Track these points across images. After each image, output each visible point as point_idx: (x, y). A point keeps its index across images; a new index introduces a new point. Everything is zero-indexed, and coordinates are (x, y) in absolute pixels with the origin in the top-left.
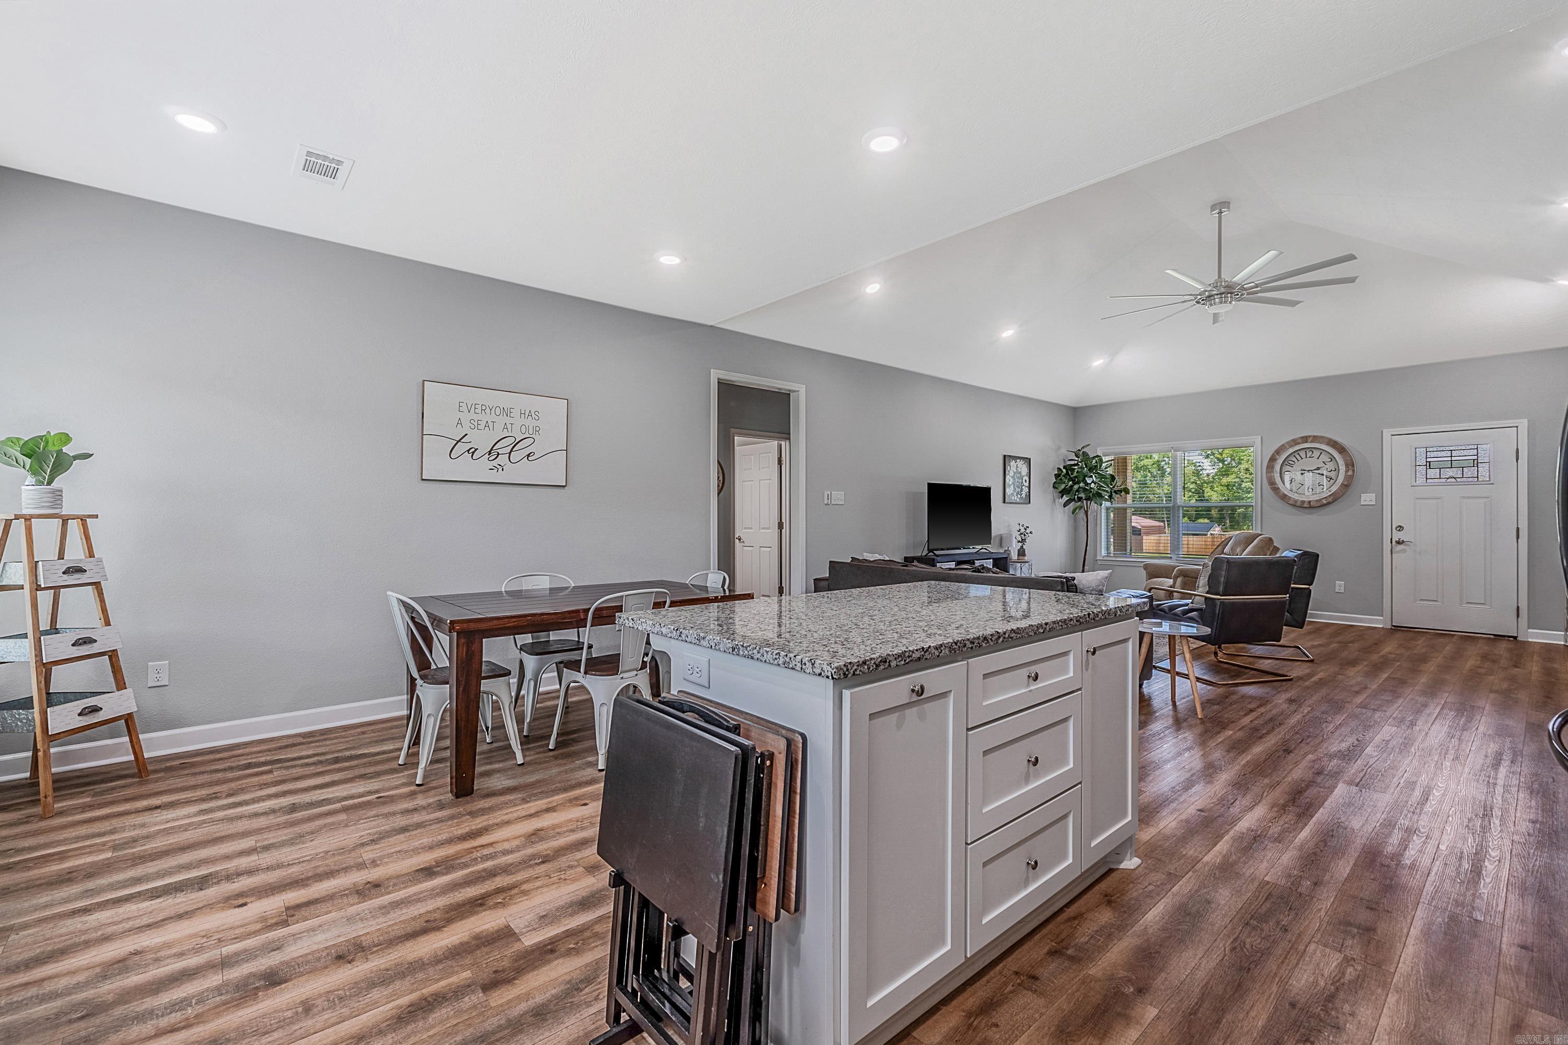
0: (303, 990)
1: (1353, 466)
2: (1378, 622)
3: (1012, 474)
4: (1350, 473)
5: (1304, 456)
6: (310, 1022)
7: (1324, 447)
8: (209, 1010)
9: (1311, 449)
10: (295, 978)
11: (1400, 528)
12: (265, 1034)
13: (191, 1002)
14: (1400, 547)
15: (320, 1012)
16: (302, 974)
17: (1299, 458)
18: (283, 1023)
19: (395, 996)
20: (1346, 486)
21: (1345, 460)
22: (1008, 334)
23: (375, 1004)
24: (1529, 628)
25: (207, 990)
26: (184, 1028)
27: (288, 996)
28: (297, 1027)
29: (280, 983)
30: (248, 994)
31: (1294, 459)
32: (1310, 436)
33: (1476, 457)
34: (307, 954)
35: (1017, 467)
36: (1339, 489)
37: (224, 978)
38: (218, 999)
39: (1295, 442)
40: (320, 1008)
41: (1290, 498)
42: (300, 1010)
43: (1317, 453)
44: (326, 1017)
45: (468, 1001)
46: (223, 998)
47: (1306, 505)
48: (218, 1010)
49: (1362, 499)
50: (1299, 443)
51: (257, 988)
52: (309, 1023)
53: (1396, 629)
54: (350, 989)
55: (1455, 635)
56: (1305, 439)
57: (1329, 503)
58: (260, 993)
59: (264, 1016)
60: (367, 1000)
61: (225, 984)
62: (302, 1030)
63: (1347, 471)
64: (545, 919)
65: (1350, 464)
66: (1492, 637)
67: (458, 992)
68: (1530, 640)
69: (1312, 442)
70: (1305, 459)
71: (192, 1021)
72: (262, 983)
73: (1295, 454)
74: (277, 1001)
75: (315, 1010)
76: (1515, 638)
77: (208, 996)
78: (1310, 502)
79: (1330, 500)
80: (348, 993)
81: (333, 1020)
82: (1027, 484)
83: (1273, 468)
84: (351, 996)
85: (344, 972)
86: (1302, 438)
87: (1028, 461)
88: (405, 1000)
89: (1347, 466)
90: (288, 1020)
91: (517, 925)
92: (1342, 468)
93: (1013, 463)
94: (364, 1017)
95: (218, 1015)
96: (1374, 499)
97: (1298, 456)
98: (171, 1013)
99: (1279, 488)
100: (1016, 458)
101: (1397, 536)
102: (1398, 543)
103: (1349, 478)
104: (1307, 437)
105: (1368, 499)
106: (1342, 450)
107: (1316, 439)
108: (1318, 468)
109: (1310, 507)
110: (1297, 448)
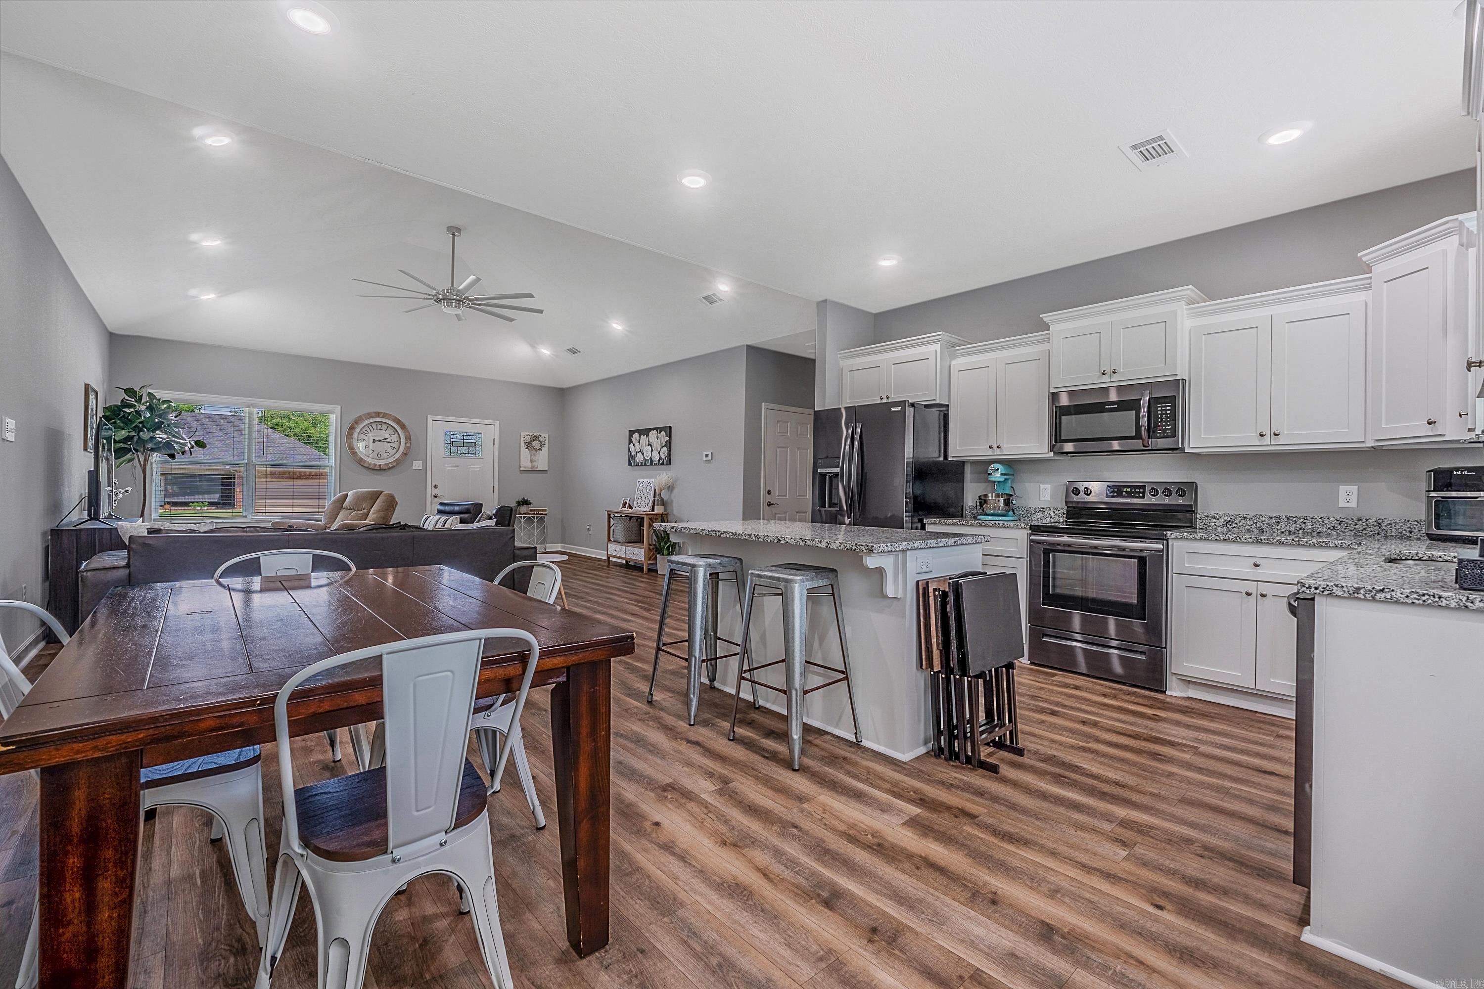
0: (1042, 905)
1: (410, 439)
4: (408, 445)
5: (375, 428)
6: (1063, 884)
7: (391, 423)
8: (1107, 954)
9: (382, 423)
10: (1034, 918)
11: (436, 487)
12: (1091, 902)
13: (1112, 974)
14: (436, 500)
15: (1052, 884)
16: (1028, 916)
18: (1076, 898)
19: (1009, 852)
20: (405, 454)
21: (405, 435)
23: (1023, 859)
25: (1093, 973)
26: (1132, 957)
27: (1054, 911)
28: (1072, 888)
29: (1048, 925)
30: (1072, 939)
31: (368, 430)
32: (382, 413)
34: (1006, 927)
36: (400, 457)
37: (1073, 970)
38: (1093, 957)
39: (370, 416)
40: (1049, 885)
41: (365, 461)
42: (1059, 896)
43: (385, 427)
44: (1052, 878)
45: (989, 820)
46: (1089, 953)
47: (377, 468)
48: (1102, 947)
49: (415, 465)
50: (373, 417)
51: (1063, 937)
52: (1065, 884)
54: (1021, 879)
57: (393, 467)
58: (1066, 931)
59: (1080, 913)
60: (1024, 865)
61: (1077, 963)
62: (1072, 884)
63: (406, 443)
64: (884, 808)
65: (408, 438)
67: (985, 827)
69: (383, 417)
70: (376, 431)
71: (1123, 957)
72: (1056, 937)
73: (365, 428)
74: (1062, 914)
75: (1053, 887)
77: (1097, 967)
78: (380, 465)
79: (394, 464)
80: (1026, 878)
81: (1052, 873)
83: (352, 434)
84: (1026, 875)
85: (1007, 891)
86: (376, 413)
88: (1011, 848)
89: (406, 439)
90: (1072, 897)
91: (897, 820)
92: (403, 441)
94: (1037, 860)
95: (1104, 943)
96: (421, 465)
97: (371, 428)
98: (1133, 980)
99: (357, 452)
101: (434, 492)
102: (435, 497)
103: (408, 449)
104: (379, 413)
105: (417, 465)
106: (403, 427)
107: (385, 415)
108: (385, 439)
109: (381, 470)
110: (371, 420)
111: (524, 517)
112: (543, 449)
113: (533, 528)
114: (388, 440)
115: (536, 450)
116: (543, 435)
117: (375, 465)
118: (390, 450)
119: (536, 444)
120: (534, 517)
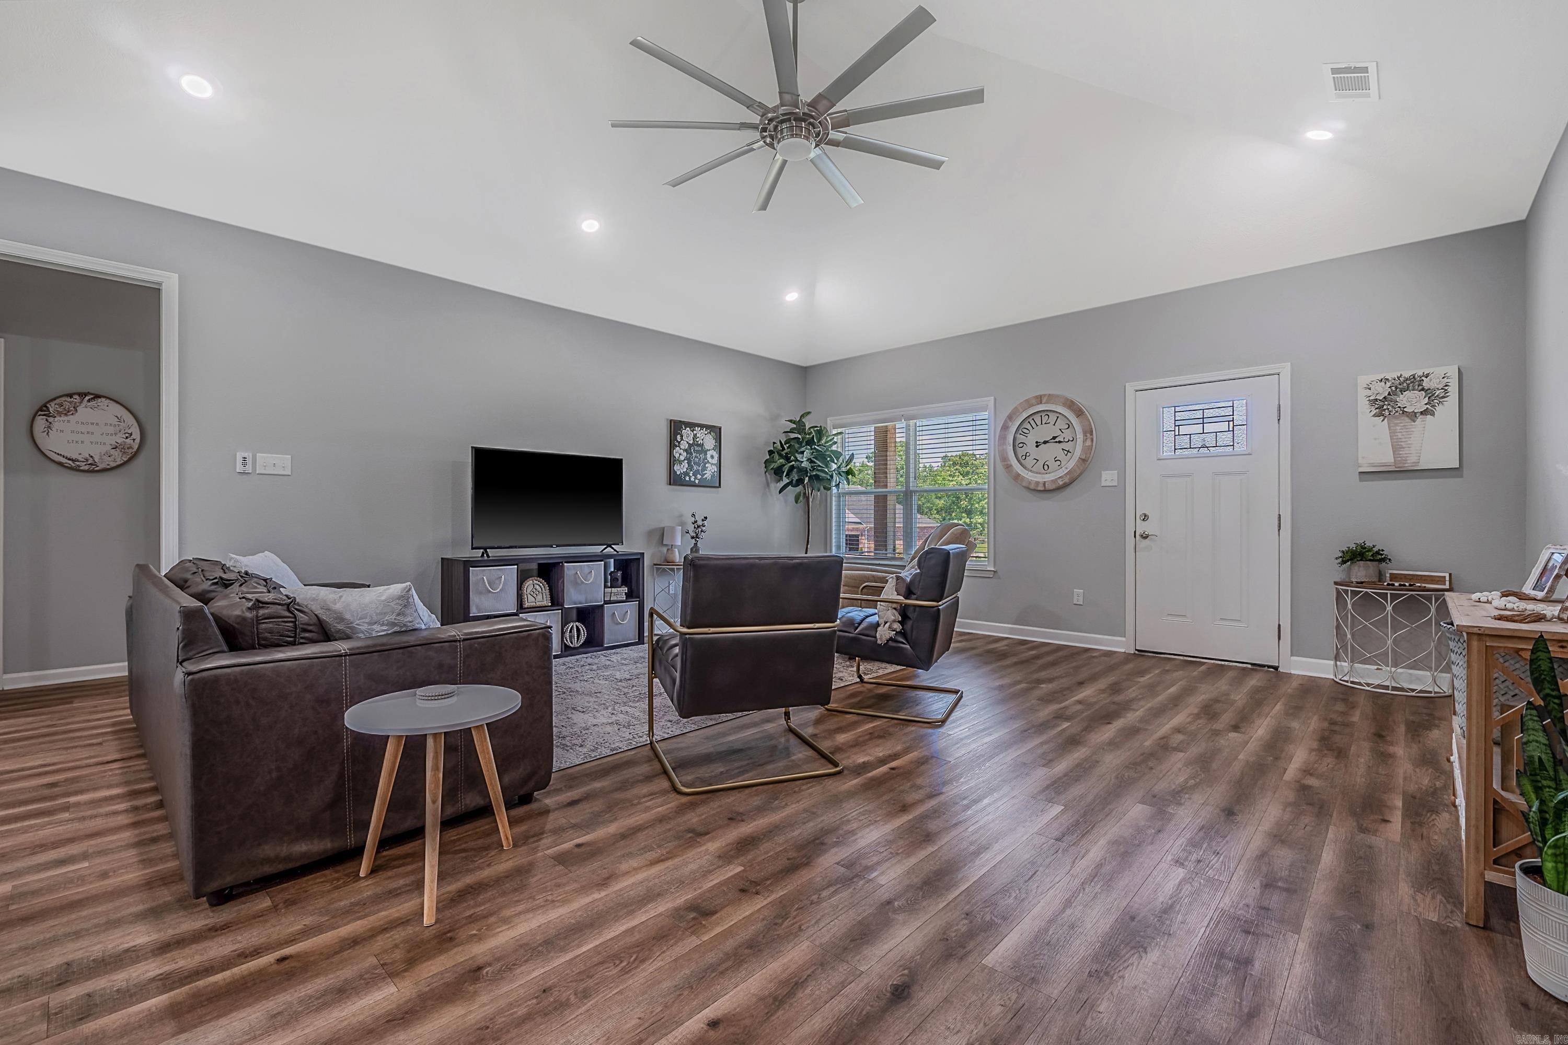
1: (1091, 433)
2: (1120, 645)
3: (684, 445)
4: (1088, 443)
5: (1039, 423)
7: (1060, 409)
9: (1047, 412)
11: (1145, 517)
14: (1146, 542)
17: (1034, 425)
20: (1085, 461)
21: (1083, 426)
22: (590, 226)
24: (1292, 655)
31: (1029, 427)
32: (1045, 395)
33: (1230, 418)
35: (695, 436)
36: (1076, 465)
39: (1028, 404)
41: (1023, 478)
43: (1053, 417)
47: (1040, 487)
49: (1103, 478)
50: (1032, 405)
53: (1141, 653)
55: (1204, 663)
56: (1039, 399)
57: (1066, 485)
63: (1085, 441)
65: (1088, 432)
66: (1249, 666)
68: (1293, 672)
69: (1047, 403)
70: (1040, 426)
73: (1030, 420)
76: (1276, 668)
78: (1044, 483)
79: (1067, 480)
82: (715, 461)
83: (1005, 438)
86: (1036, 397)
87: (716, 431)
89: (1085, 433)
92: (1080, 436)
93: (686, 432)
96: (1116, 478)
97: (1032, 422)
99: (1011, 466)
100: (692, 426)
101: (1142, 527)
102: (1145, 537)
103: (1087, 450)
104: (1041, 396)
105: (1109, 477)
106: (1079, 413)
107: (1051, 398)
108: (1054, 438)
109: (1045, 491)
110: (1031, 411)
111: (1355, 593)
112: (1439, 409)
113: (1382, 624)
114: (1057, 440)
115: (1413, 416)
116: (1438, 371)
117: (1037, 483)
118: (1061, 455)
119: (1413, 400)
120: (1384, 596)
